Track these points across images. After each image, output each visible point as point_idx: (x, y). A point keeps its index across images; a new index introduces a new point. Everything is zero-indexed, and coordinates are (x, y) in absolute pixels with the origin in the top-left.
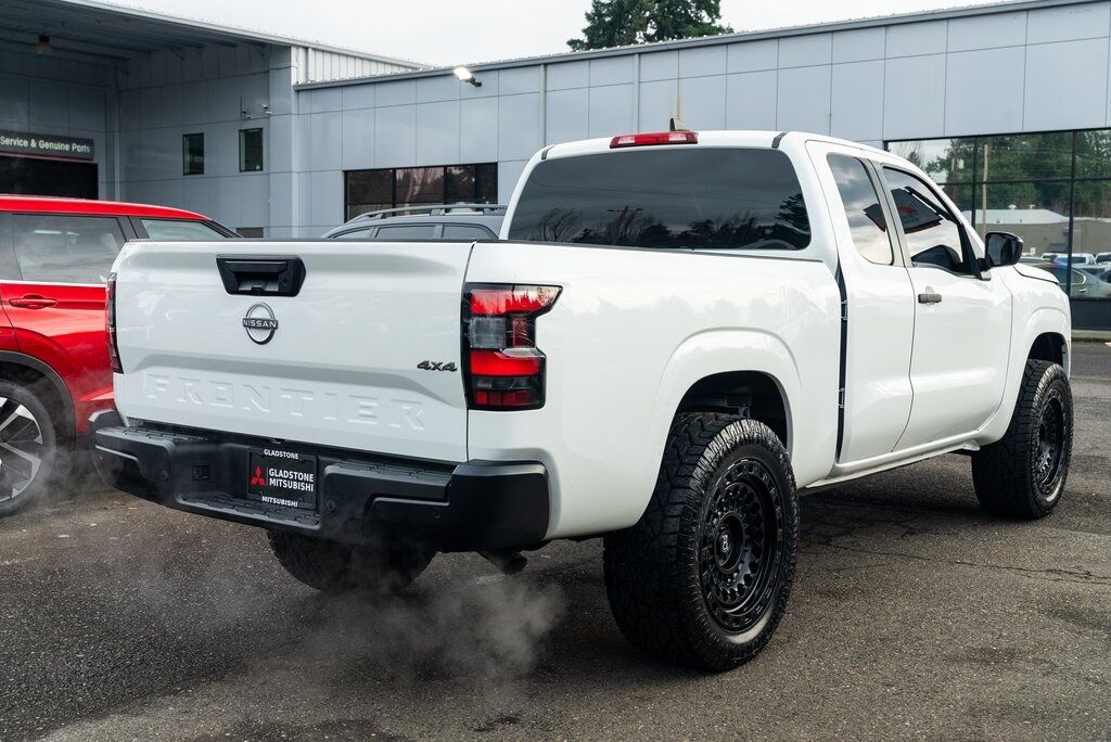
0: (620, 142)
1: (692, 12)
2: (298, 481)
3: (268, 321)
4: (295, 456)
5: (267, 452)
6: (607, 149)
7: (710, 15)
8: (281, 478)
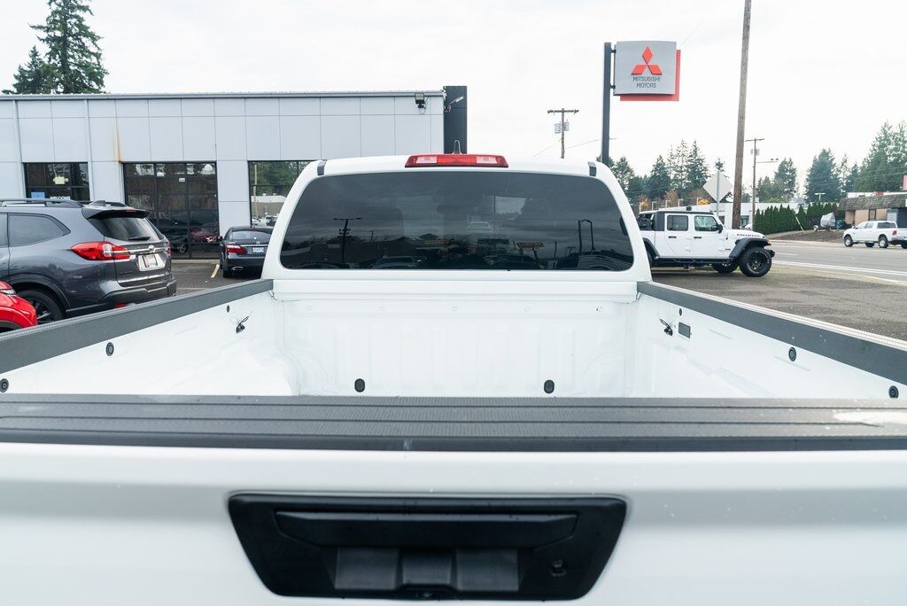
0: (418, 162)
1: (86, 82)
6: (402, 168)
7: (97, 84)
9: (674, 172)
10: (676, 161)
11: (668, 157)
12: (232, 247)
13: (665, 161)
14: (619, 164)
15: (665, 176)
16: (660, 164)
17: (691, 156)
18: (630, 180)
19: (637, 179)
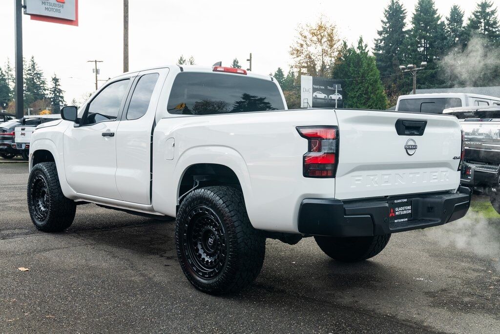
2: (406, 210)
3: (414, 146)
4: (406, 200)
5: (396, 201)
6: (211, 71)
8: (400, 211)
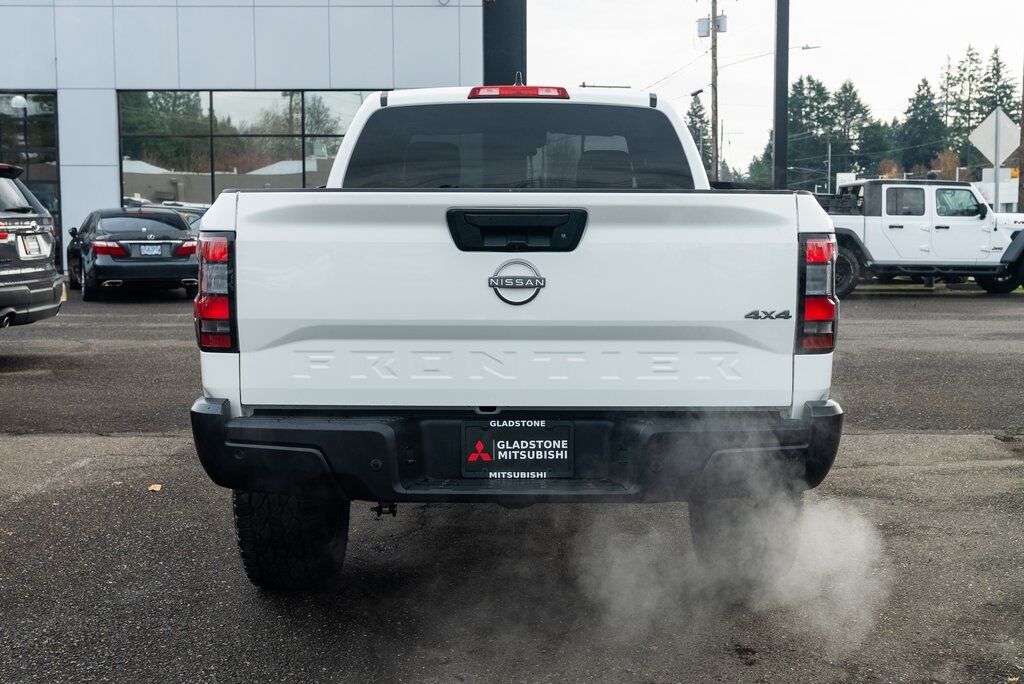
2: (543, 449)
3: (533, 279)
4: (540, 423)
5: (495, 424)
6: (464, 99)
8: (516, 449)
9: (953, 113)
10: (957, 89)
11: (943, 81)
12: (104, 244)
13: (935, 89)
14: (838, 96)
15: (935, 119)
16: (923, 97)
17: (988, 80)
18: (861, 129)
19: (876, 127)
